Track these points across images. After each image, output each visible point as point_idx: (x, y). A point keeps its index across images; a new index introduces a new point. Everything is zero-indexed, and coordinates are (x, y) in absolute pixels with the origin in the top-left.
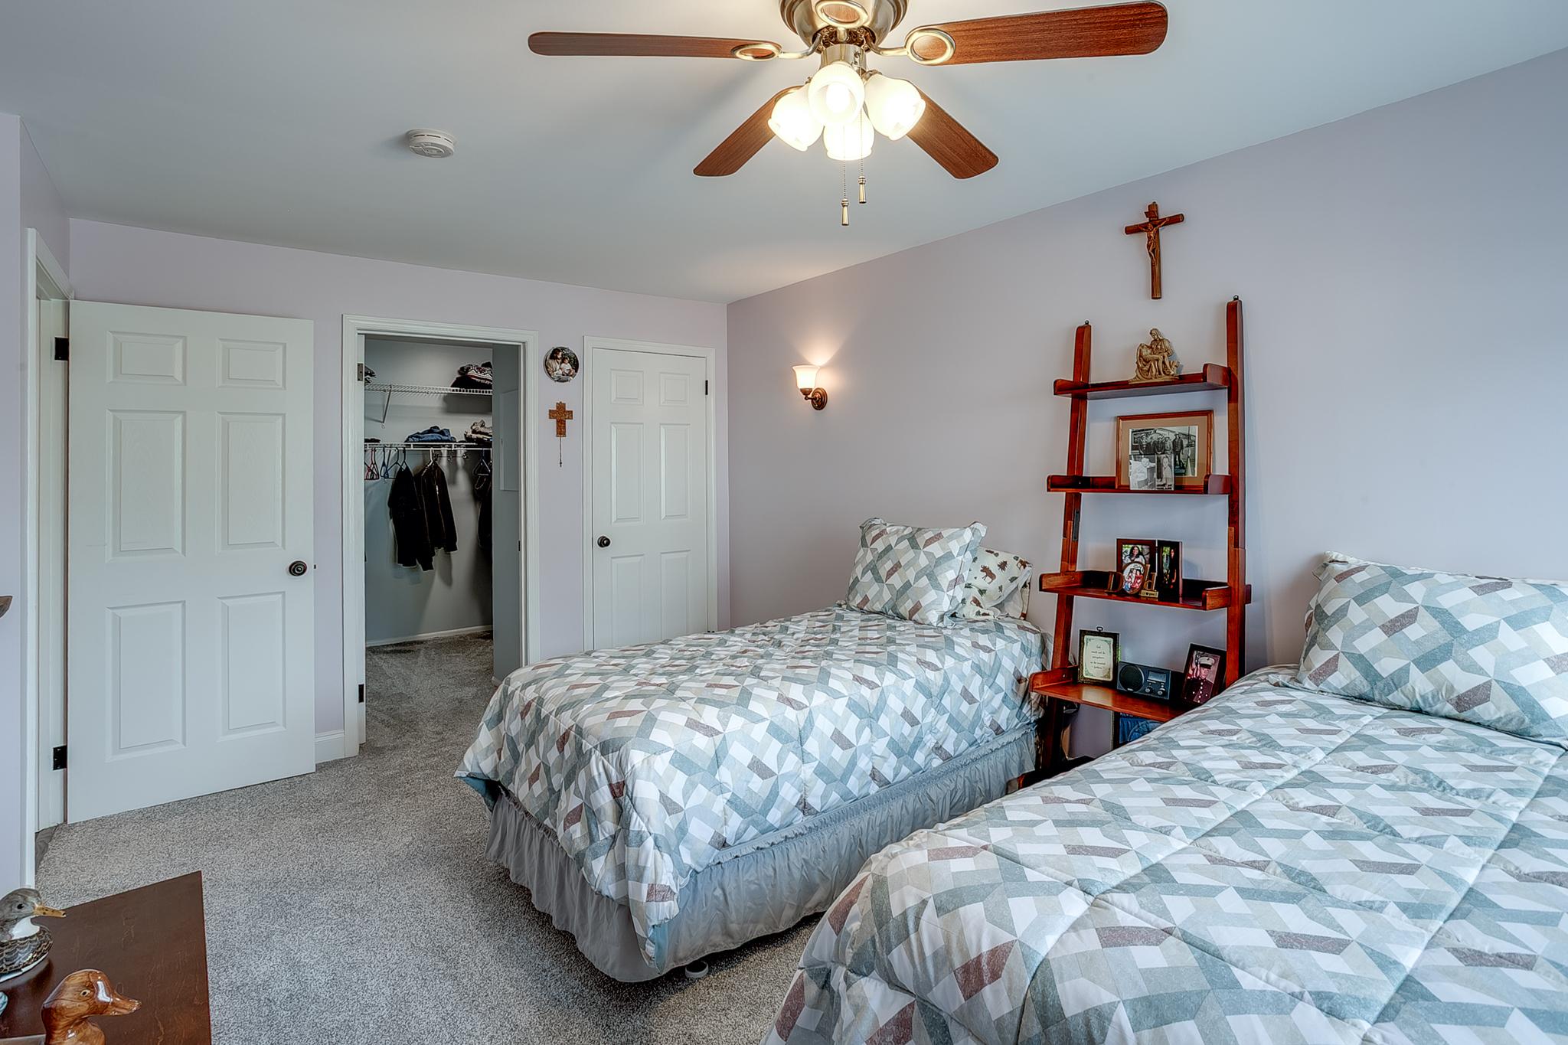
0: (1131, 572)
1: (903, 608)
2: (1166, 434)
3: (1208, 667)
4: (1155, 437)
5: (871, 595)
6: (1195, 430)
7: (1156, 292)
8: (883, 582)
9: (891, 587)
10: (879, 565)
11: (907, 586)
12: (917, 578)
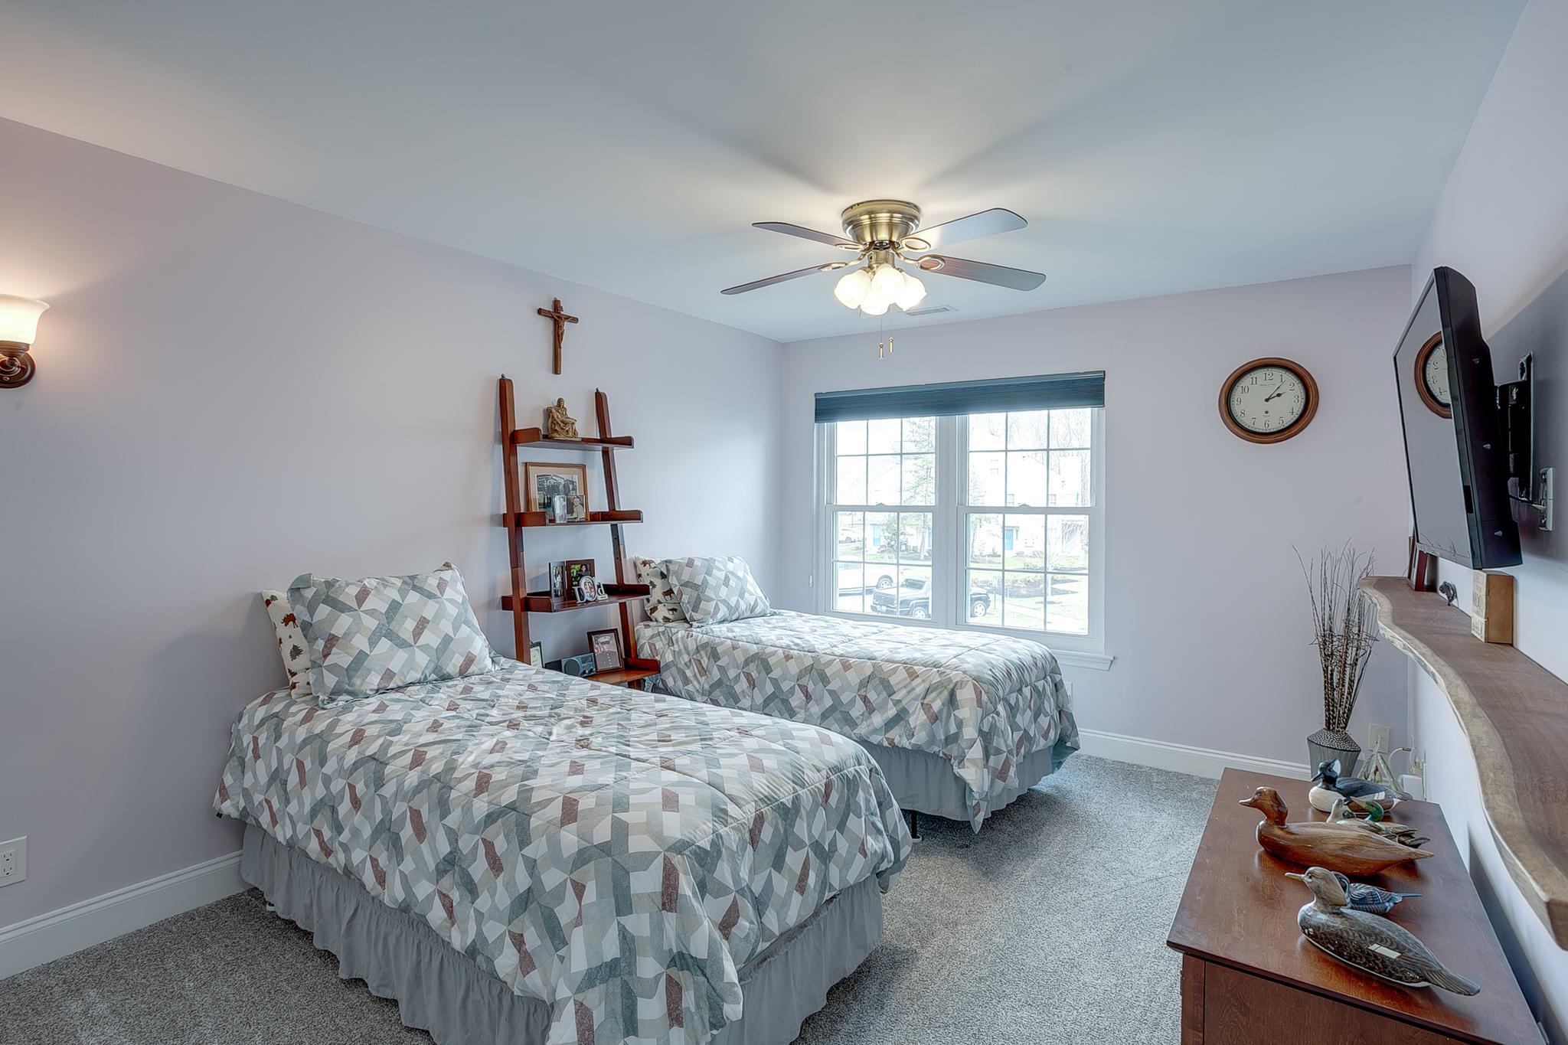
0: (585, 585)
1: (451, 665)
2: (559, 480)
3: (608, 642)
4: (552, 481)
5: (395, 666)
6: (576, 478)
7: (556, 370)
8: (411, 646)
9: (425, 648)
10: (394, 626)
11: (447, 640)
12: (456, 629)
